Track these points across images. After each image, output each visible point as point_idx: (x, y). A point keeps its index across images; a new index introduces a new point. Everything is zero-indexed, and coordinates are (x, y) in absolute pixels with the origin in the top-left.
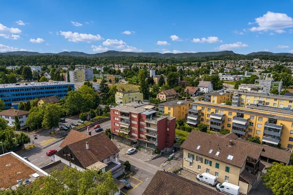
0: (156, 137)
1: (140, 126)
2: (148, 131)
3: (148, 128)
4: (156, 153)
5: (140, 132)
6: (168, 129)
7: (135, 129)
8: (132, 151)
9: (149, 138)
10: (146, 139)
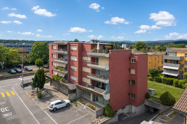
0: (107, 81)
1: (82, 64)
2: (94, 71)
3: (94, 66)
4: (104, 115)
5: (82, 74)
6: (133, 72)
7: (75, 68)
8: (58, 106)
9: (95, 84)
10: (89, 86)
